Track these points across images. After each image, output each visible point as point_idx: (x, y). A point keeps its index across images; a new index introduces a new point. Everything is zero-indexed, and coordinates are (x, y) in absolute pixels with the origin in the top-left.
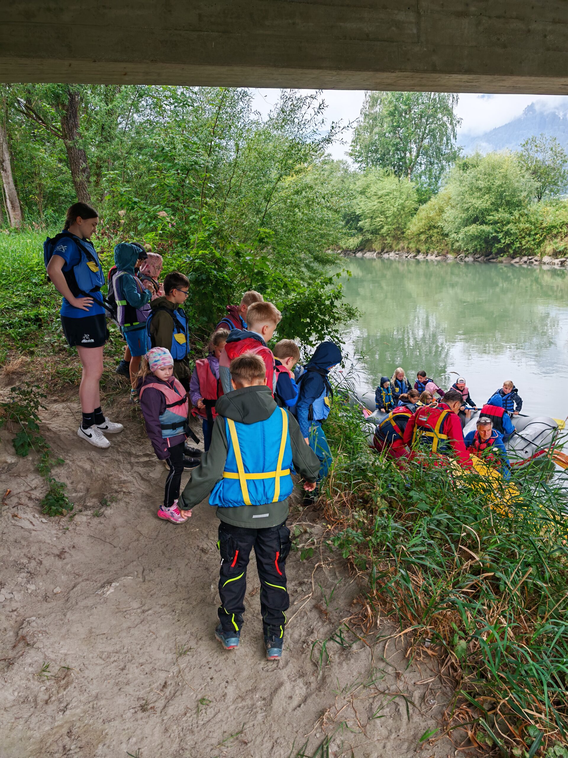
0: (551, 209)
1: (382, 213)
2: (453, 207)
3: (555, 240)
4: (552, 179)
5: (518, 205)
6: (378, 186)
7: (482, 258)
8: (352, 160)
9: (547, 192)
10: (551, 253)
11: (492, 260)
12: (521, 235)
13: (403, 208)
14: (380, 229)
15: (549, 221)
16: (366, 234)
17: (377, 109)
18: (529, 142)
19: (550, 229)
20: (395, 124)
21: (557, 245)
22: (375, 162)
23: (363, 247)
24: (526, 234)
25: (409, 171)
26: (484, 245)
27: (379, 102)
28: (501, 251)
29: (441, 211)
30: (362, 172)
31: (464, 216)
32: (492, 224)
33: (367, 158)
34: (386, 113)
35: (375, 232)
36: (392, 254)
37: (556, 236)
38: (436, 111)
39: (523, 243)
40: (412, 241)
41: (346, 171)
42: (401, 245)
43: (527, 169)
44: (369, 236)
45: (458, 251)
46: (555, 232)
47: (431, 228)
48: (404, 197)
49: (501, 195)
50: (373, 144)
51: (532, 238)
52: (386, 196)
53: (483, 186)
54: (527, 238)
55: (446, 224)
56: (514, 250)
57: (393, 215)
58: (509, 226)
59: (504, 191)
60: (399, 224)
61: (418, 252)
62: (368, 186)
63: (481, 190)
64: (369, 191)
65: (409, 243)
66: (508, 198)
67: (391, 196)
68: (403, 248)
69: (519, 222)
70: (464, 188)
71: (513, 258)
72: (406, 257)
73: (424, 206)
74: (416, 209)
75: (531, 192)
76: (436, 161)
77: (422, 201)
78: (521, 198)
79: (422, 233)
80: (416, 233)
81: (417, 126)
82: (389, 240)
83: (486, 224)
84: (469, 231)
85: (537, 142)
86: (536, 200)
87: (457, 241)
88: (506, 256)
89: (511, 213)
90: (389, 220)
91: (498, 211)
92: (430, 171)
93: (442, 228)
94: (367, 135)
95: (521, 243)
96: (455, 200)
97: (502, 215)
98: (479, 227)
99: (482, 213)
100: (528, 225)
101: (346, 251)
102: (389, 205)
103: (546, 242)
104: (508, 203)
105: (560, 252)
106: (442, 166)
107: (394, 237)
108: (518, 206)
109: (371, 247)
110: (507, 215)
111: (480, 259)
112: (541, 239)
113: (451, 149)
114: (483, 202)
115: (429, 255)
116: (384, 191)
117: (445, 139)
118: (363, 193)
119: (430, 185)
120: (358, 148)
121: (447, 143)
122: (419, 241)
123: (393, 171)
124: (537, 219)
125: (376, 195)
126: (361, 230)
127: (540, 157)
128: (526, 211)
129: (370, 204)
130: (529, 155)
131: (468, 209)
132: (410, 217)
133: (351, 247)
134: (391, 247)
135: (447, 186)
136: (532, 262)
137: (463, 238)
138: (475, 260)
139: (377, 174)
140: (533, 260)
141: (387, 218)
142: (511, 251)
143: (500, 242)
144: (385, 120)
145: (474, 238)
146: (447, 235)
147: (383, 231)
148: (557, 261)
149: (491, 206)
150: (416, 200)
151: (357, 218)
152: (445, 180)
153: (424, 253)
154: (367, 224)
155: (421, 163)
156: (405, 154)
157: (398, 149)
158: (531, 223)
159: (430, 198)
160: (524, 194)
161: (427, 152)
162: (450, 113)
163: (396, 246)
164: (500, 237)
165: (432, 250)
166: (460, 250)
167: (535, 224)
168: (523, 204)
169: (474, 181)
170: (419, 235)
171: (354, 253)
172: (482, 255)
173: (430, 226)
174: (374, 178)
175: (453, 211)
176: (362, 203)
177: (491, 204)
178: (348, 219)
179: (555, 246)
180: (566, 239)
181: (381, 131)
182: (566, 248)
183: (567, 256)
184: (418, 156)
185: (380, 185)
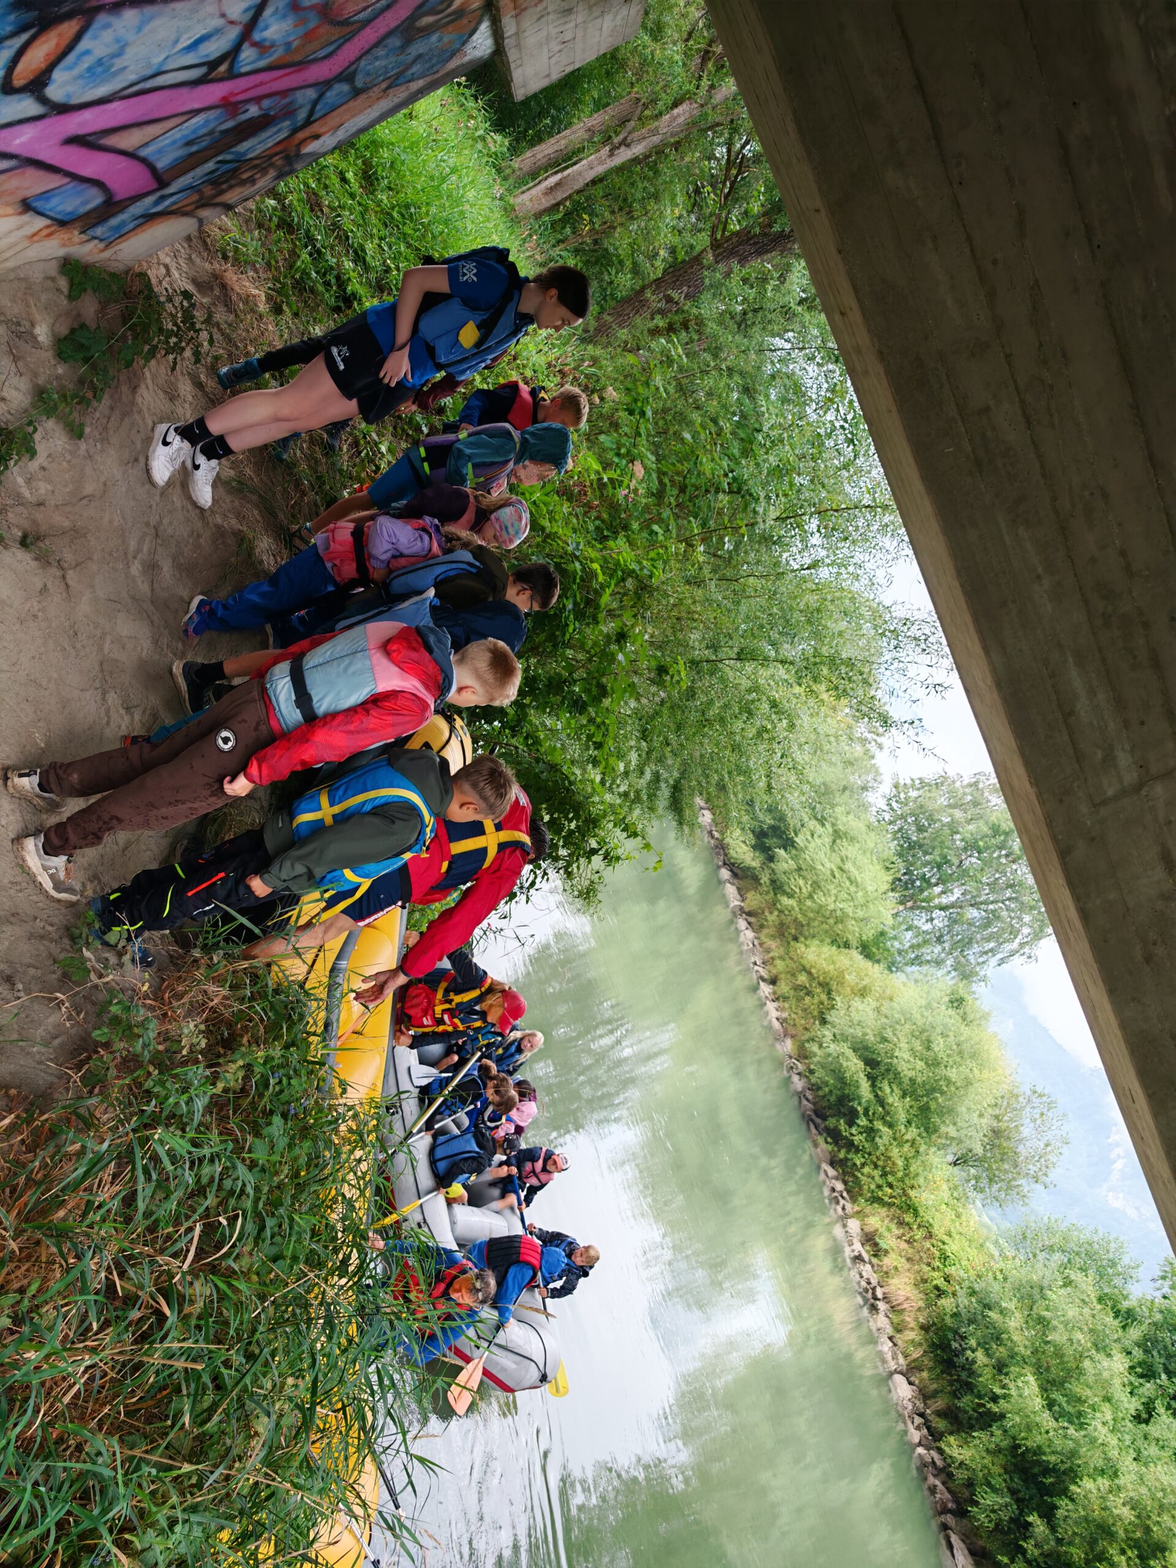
0: (945, 1193)
1: (816, 885)
2: (878, 1010)
3: (893, 1226)
4: (998, 1170)
5: (929, 1130)
6: (860, 857)
7: (810, 1106)
8: (888, 792)
9: (973, 1171)
10: (867, 1229)
11: (812, 1126)
12: (878, 1158)
13: (839, 920)
14: (785, 893)
15: (922, 1197)
16: (767, 871)
18: (1044, 1099)
19: (909, 1207)
20: (981, 843)
21: (886, 1234)
22: (901, 834)
23: (741, 874)
24: (884, 1167)
25: (909, 904)
26: (833, 1099)
28: (835, 1136)
29: (863, 993)
30: (874, 819)
31: (871, 1038)
32: (877, 1096)
33: (903, 817)
34: (993, 818)
35: (777, 886)
36: (750, 934)
37: (901, 1223)
38: (1032, 908)
39: (866, 1170)
40: (788, 961)
41: (865, 788)
42: (773, 944)
43: (997, 1118)
45: (803, 1054)
46: (908, 1218)
47: (825, 986)
48: (861, 914)
49: (934, 1090)
50: (931, 819)
51: (880, 1181)
52: (849, 878)
53: (936, 1049)
54: (877, 1173)
55: (843, 1012)
56: (846, 1159)
57: (821, 906)
58: (885, 1130)
59: (942, 1093)
60: (808, 924)
61: (773, 981)
62: (852, 840)
63: (928, 1048)
64: (845, 844)
65: (781, 958)
66: (933, 1105)
67: (853, 889)
68: (768, 951)
69: (900, 1145)
70: (918, 1016)
71: (832, 1164)
72: (755, 963)
73: (858, 958)
74: (847, 945)
75: (960, 1141)
76: (947, 945)
77: (866, 950)
78: (943, 1129)
79: (810, 973)
80: (804, 962)
81: (993, 885)
82: (772, 918)
83: (873, 1086)
84: (848, 1059)
85: (1050, 1114)
86: (951, 1158)
87: (821, 1046)
88: (830, 1148)
89: (909, 1122)
90: (809, 903)
91: (904, 1096)
92: (925, 942)
93: (833, 1007)
94: (943, 801)
95: (863, 1165)
96: (892, 1009)
97: (900, 1106)
98: (862, 1075)
99: (888, 1070)
100: (900, 1163)
101: (721, 847)
102: (834, 892)
103: (883, 1211)
104: (925, 1110)
105: (876, 1244)
106: (943, 961)
107: (782, 924)
108: (927, 1130)
109: (748, 890)
110: (902, 1117)
111: (805, 1102)
112: (886, 1199)
113: (978, 964)
114: (909, 1062)
115: (776, 1004)
116: (856, 872)
117: (992, 945)
118: (837, 835)
119: (900, 952)
120: (913, 794)
121: (986, 953)
122: (793, 975)
123: (899, 876)
124: (917, 1175)
125: (842, 861)
126: (771, 859)
127: (1026, 1131)
128: (922, 1148)
129: (822, 856)
130: (1022, 1108)
131: (885, 1040)
132: (828, 940)
133: (733, 853)
134: (762, 926)
135: (912, 984)
136: (838, 1203)
137: (829, 1055)
138: (800, 1095)
139: (880, 847)
140: (842, 1202)
141: (810, 897)
142: (842, 1155)
143: (850, 1126)
144: (981, 823)
145: (838, 1073)
146: (824, 1022)
147: (785, 901)
148: (858, 1247)
149: (906, 1081)
150: (864, 938)
151: (788, 844)
152: (920, 977)
153: (774, 993)
154: (785, 865)
155: (932, 920)
156: (937, 884)
157: (939, 867)
158: (907, 1167)
159: (878, 961)
160: (952, 1131)
161: (955, 922)
163: (767, 936)
164: (858, 1121)
165: (786, 1005)
166: (806, 1058)
167: (906, 1175)
168: (934, 1137)
169: (939, 1030)
170: (804, 969)
171: (725, 864)
172: (814, 1104)
173: (828, 984)
174: (872, 845)
175: (872, 1015)
176: (818, 841)
177: (911, 1079)
178: (779, 828)
179: (882, 1230)
180: (904, 1245)
181: (959, 823)
182: (886, 1252)
183: (875, 1261)
184: (943, 908)
185: (864, 860)
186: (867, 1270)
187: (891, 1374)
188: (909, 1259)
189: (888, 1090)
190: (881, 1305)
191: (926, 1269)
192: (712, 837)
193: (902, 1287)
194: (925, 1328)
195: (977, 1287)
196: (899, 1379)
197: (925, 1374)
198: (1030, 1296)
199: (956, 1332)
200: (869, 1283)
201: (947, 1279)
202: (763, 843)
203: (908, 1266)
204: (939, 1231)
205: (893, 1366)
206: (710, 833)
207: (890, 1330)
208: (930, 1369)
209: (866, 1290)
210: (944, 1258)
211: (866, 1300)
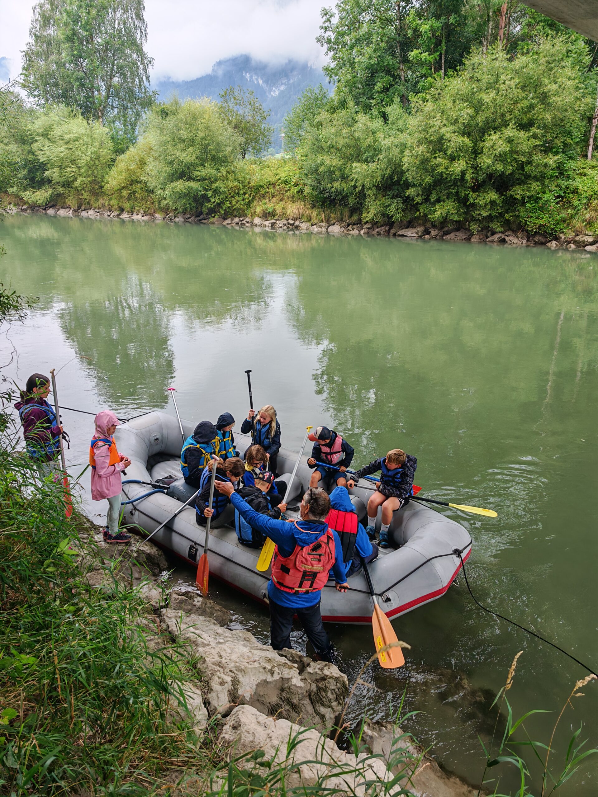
0: (256, 168)
1: (73, 161)
2: (155, 159)
3: (264, 201)
4: (254, 135)
5: (224, 160)
6: (63, 129)
7: (193, 218)
8: (26, 93)
9: (250, 149)
10: (261, 215)
11: (203, 221)
12: (230, 194)
13: (98, 158)
14: (72, 182)
15: (255, 180)
16: (56, 186)
17: (51, 31)
18: (228, 92)
19: (257, 189)
20: (75, 53)
21: (266, 206)
22: (57, 98)
23: (54, 202)
24: (235, 193)
25: (100, 114)
26: (193, 204)
27: (52, 22)
28: (212, 212)
29: (143, 163)
30: (42, 110)
31: (168, 169)
32: (199, 180)
33: (45, 92)
34: (62, 37)
35: (67, 184)
36: (91, 212)
37: (264, 196)
38: (123, 45)
39: (233, 203)
40: (113, 197)
41: (20, 106)
42: (101, 202)
43: (229, 123)
44: (61, 190)
45: (166, 210)
46: (263, 192)
47: (134, 182)
48: (97, 144)
49: (205, 149)
50: (51, 75)
51: (241, 198)
52: (74, 141)
53: (185, 137)
54: (237, 198)
55: (150, 179)
56: (225, 210)
57: (86, 165)
58: (217, 184)
59: (209, 145)
60: (95, 177)
61: (122, 210)
62: (50, 128)
63: (183, 141)
64: (52, 133)
65: (110, 200)
66: (213, 153)
67: (81, 142)
68: (104, 205)
69: (227, 179)
70: (165, 138)
71: (225, 219)
72: (109, 216)
73: (121, 157)
74: (114, 160)
75: (235, 148)
76: (129, 105)
77: (119, 151)
78: (226, 153)
79: (123, 188)
80: (116, 188)
81: (103, 60)
82: (85, 195)
83: (193, 180)
84: (176, 187)
85: (236, 94)
86: (240, 156)
87: (165, 199)
88: (217, 216)
89: (218, 169)
90: (83, 170)
91: (204, 166)
92: (124, 116)
93: (146, 183)
94: (42, 63)
95: (231, 203)
96: (156, 151)
97: (208, 171)
98: (186, 183)
100: (236, 184)
101: (34, 207)
102: (80, 153)
103: (255, 203)
104: (214, 158)
105: (269, 213)
106: (138, 112)
107: (90, 191)
108: (224, 162)
109: (65, 202)
110: (214, 172)
111: (190, 220)
112: (250, 199)
113: (145, 93)
114: (187, 155)
115: (135, 214)
116: (71, 135)
117: (137, 80)
118: (45, 135)
119: (125, 133)
120: (32, 78)
121: (140, 85)
122: (122, 197)
123: (80, 111)
124: (244, 177)
125: (62, 140)
126: (49, 181)
127: (240, 111)
128: (232, 168)
129: (56, 150)
130: (229, 107)
131: (172, 163)
132: (108, 169)
133: (40, 202)
134: (89, 203)
135: (146, 135)
136: (244, 224)
137: (171, 196)
138: (186, 221)
139: (60, 114)
140: (244, 222)
141: (79, 168)
142: (223, 212)
143: (210, 201)
144: (62, 46)
145: (182, 195)
146: (152, 192)
147: (78, 183)
148: (267, 223)
149: (197, 161)
150: (112, 148)
151: (43, 167)
152: (143, 128)
153: (128, 212)
154: (56, 174)
155: (112, 106)
156: (93, 93)
157: (83, 85)
158: (239, 181)
159: (127, 148)
160: (229, 149)
161: (118, 93)
162: (140, 51)
163: (95, 203)
164: (209, 196)
165: (137, 208)
166: (168, 209)
167: (242, 183)
168: (229, 160)
169: (175, 130)
170: (120, 190)
171: (45, 209)
172: (193, 215)
173: (132, 181)
174: (57, 117)
175: (157, 163)
176: (46, 148)
177: (197, 158)
178: (31, 168)
179: (264, 207)
180: (274, 199)
181: (59, 59)
182: (274, 210)
183: (276, 217)
184: (108, 97)
185: (65, 128)
186: (279, 223)
187: (327, 232)
188: (281, 200)
189: (198, 173)
190: (297, 223)
191: (288, 193)
192: (26, 210)
193: (293, 209)
194: (313, 206)
195: (306, 172)
196: (331, 229)
197: (332, 216)
198: (318, 147)
199: (321, 192)
200: (285, 225)
201: (296, 185)
202: (38, 181)
203: (284, 202)
204: (273, 179)
205: (324, 229)
206: (23, 210)
207: (309, 224)
208: (331, 212)
209: (288, 228)
210: (286, 182)
211: (292, 230)
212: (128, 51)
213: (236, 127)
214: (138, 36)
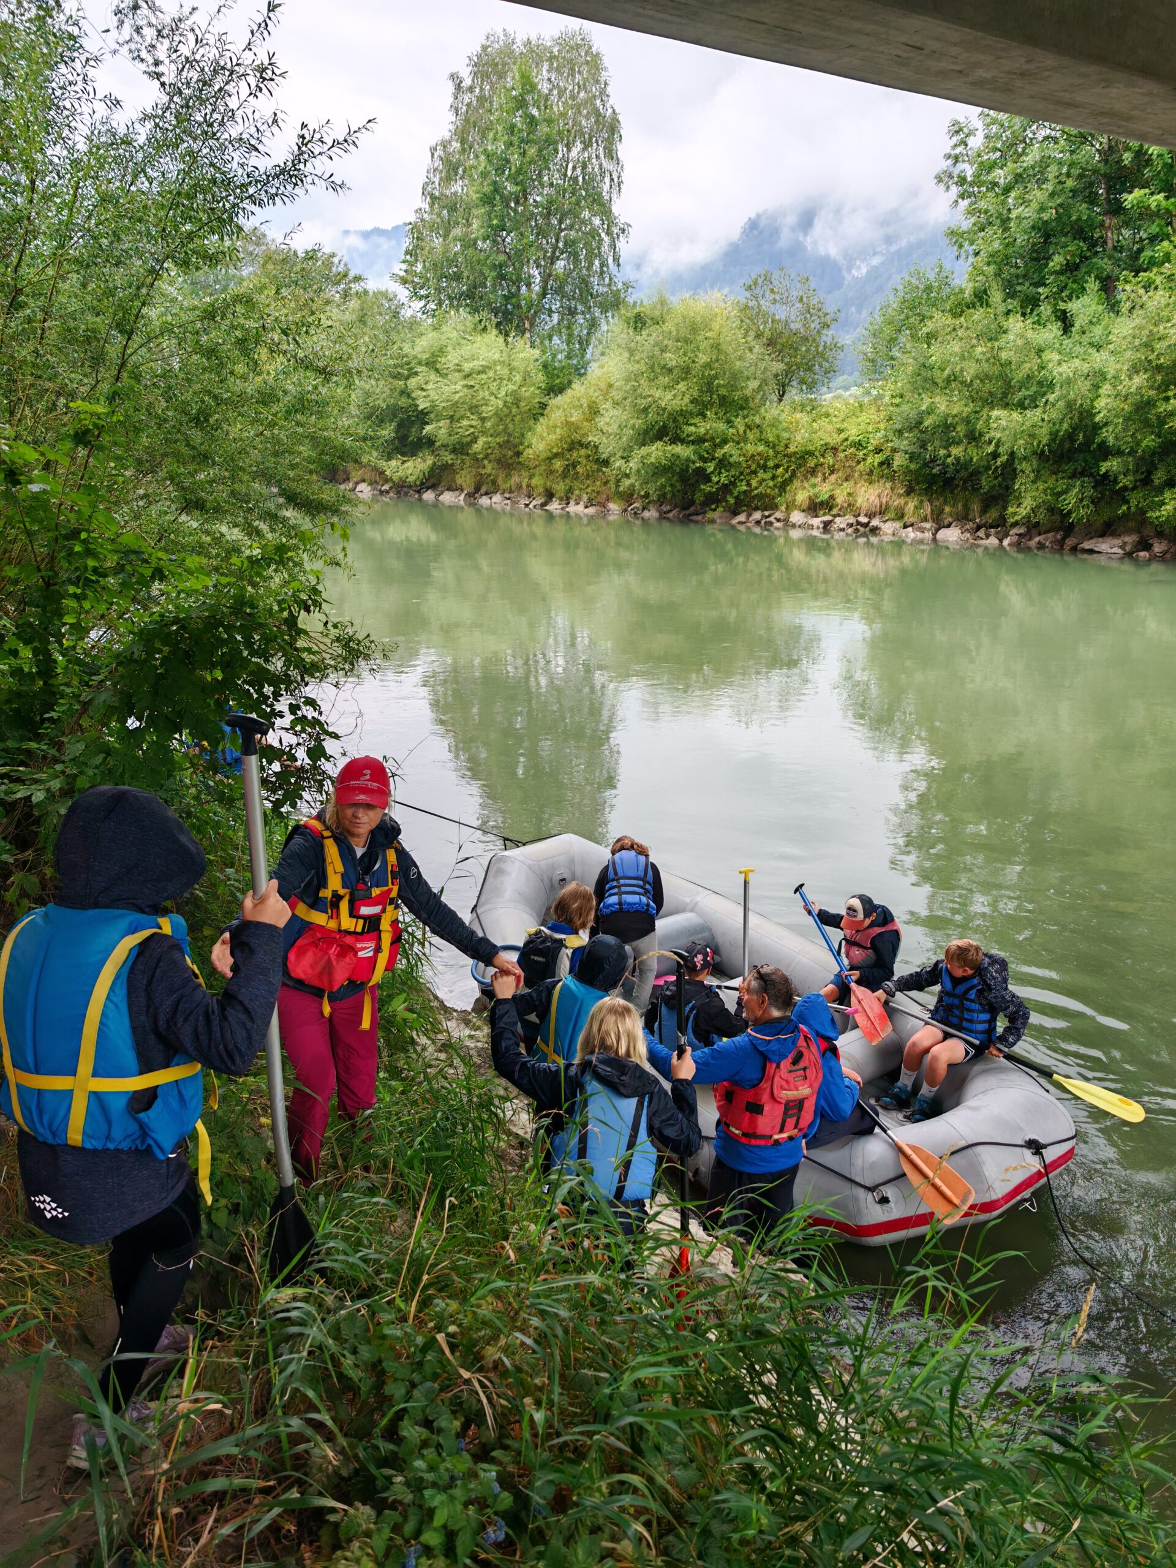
0: (802, 418)
1: (474, 409)
2: (616, 404)
3: (814, 480)
4: (803, 358)
5: (743, 406)
6: (463, 352)
7: (675, 512)
8: (407, 293)
9: (794, 383)
10: (805, 506)
11: (695, 518)
12: (749, 467)
13: (517, 403)
14: (469, 444)
15: (799, 440)
16: (442, 452)
17: (457, 187)
18: (760, 281)
19: (802, 457)
20: (495, 222)
21: (816, 490)
22: (456, 300)
23: (435, 480)
24: (758, 465)
25: (527, 325)
26: (679, 486)
27: (460, 171)
28: (712, 500)
29: (594, 411)
30: (429, 321)
31: (638, 423)
32: (693, 442)
33: (439, 290)
34: (475, 196)
35: (460, 449)
36: (497, 498)
37: (813, 472)
38: (578, 203)
39: (754, 483)
40: (537, 471)
41: (396, 315)
42: (515, 479)
43: (758, 336)
44: (448, 458)
45: (627, 497)
46: (811, 463)
47: (575, 445)
48: (518, 378)
49: (710, 384)
50: (451, 262)
51: (769, 475)
52: (479, 373)
53: (674, 363)
54: (761, 474)
55: (604, 440)
56: (737, 498)
57: (496, 414)
58: (727, 448)
59: (716, 377)
60: (509, 435)
61: (550, 495)
62: (442, 351)
63: (670, 371)
64: (443, 360)
65: (531, 477)
66: (723, 392)
67: (491, 374)
68: (519, 487)
69: (746, 440)
70: (637, 366)
71: (735, 513)
72: (527, 505)
73: (559, 400)
74: (544, 406)
75: (764, 382)
76: (580, 308)
77: (555, 390)
78: (748, 392)
79: (556, 455)
80: (543, 456)
81: (540, 232)
82: (489, 468)
83: (683, 441)
84: (649, 455)
85: (775, 283)
86: (775, 398)
87: (627, 476)
88: (720, 509)
89: (729, 422)
90: (488, 424)
91: (704, 416)
92: (569, 328)
93: (596, 447)
94: (438, 242)
95: (749, 484)
96: (620, 389)
97: (710, 425)
98: (669, 448)
99: (675, 420)
100: (761, 448)
101: (401, 488)
102: (486, 394)
103: (796, 483)
104: (724, 401)
105: (822, 503)
106: (594, 319)
107: (499, 461)
108: (742, 408)
109: (453, 480)
110: (721, 426)
111: (671, 515)
112: (787, 476)
113: (609, 285)
114: (675, 396)
115: (572, 503)
116: (476, 363)
117: (597, 263)
118: (431, 364)
119: (569, 357)
120: (419, 267)
121: (602, 273)
122: (552, 472)
123: (495, 320)
124: (778, 436)
125: (459, 371)
126: (430, 442)
127: (781, 313)
128: (757, 420)
129: (447, 389)
130: (759, 306)
131: (645, 410)
132: (532, 422)
133: (411, 479)
134: (494, 482)
135: (605, 359)
136: (771, 523)
137: (638, 471)
138: (663, 517)
139: (460, 327)
140: (772, 519)
141: (483, 420)
142: (732, 501)
143: (709, 480)
144: (475, 211)
145: (659, 470)
146: (606, 463)
147: (478, 447)
148: (816, 522)
149: (691, 407)
150: (543, 385)
151: (422, 418)
152: (600, 347)
153: (561, 499)
154: (443, 431)
155: (550, 311)
156: (519, 289)
157: (502, 277)
158: (767, 443)
159: (570, 382)
160: (754, 384)
161: (561, 287)
162: (605, 211)
163: (505, 482)
164: (709, 471)
165: (577, 492)
166: (632, 495)
167: (774, 447)
168: (751, 405)
169: (657, 352)
170: (550, 459)
171: (419, 492)
172: (676, 506)
173: (573, 442)
174: (455, 334)
175: (617, 412)
176: (430, 386)
177: (692, 402)
178: (402, 420)
179: (812, 492)
180: (833, 478)
181: (466, 234)
182: (832, 497)
183: (835, 511)
184: (544, 294)
185: (466, 350)
186: (840, 522)
187: (934, 540)
188: (847, 480)
189: (692, 429)
190: (875, 522)
191: (861, 466)
192: (387, 492)
193: (868, 495)
194: (909, 491)
195: (898, 426)
196: (943, 534)
197: (947, 509)
198: (925, 380)
199: (926, 465)
200: (851, 525)
201: (878, 451)
202: (412, 442)
203: (852, 483)
204: (835, 439)
205: (928, 535)
206: (381, 492)
207: (898, 525)
208: (945, 503)
209: (857, 530)
210: (858, 445)
211: (864, 535)
212: (586, 214)
213: (771, 343)
214: (606, 187)
